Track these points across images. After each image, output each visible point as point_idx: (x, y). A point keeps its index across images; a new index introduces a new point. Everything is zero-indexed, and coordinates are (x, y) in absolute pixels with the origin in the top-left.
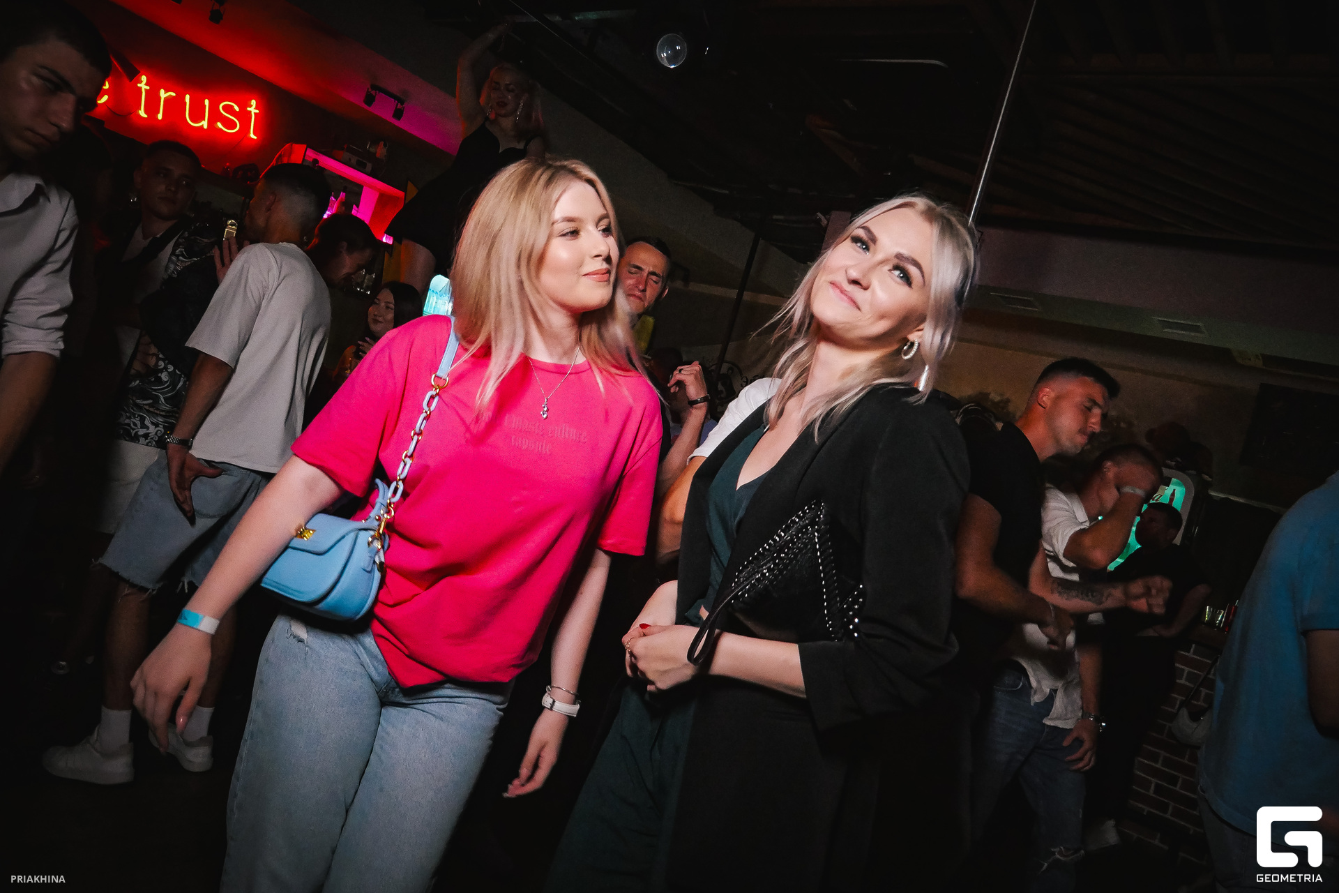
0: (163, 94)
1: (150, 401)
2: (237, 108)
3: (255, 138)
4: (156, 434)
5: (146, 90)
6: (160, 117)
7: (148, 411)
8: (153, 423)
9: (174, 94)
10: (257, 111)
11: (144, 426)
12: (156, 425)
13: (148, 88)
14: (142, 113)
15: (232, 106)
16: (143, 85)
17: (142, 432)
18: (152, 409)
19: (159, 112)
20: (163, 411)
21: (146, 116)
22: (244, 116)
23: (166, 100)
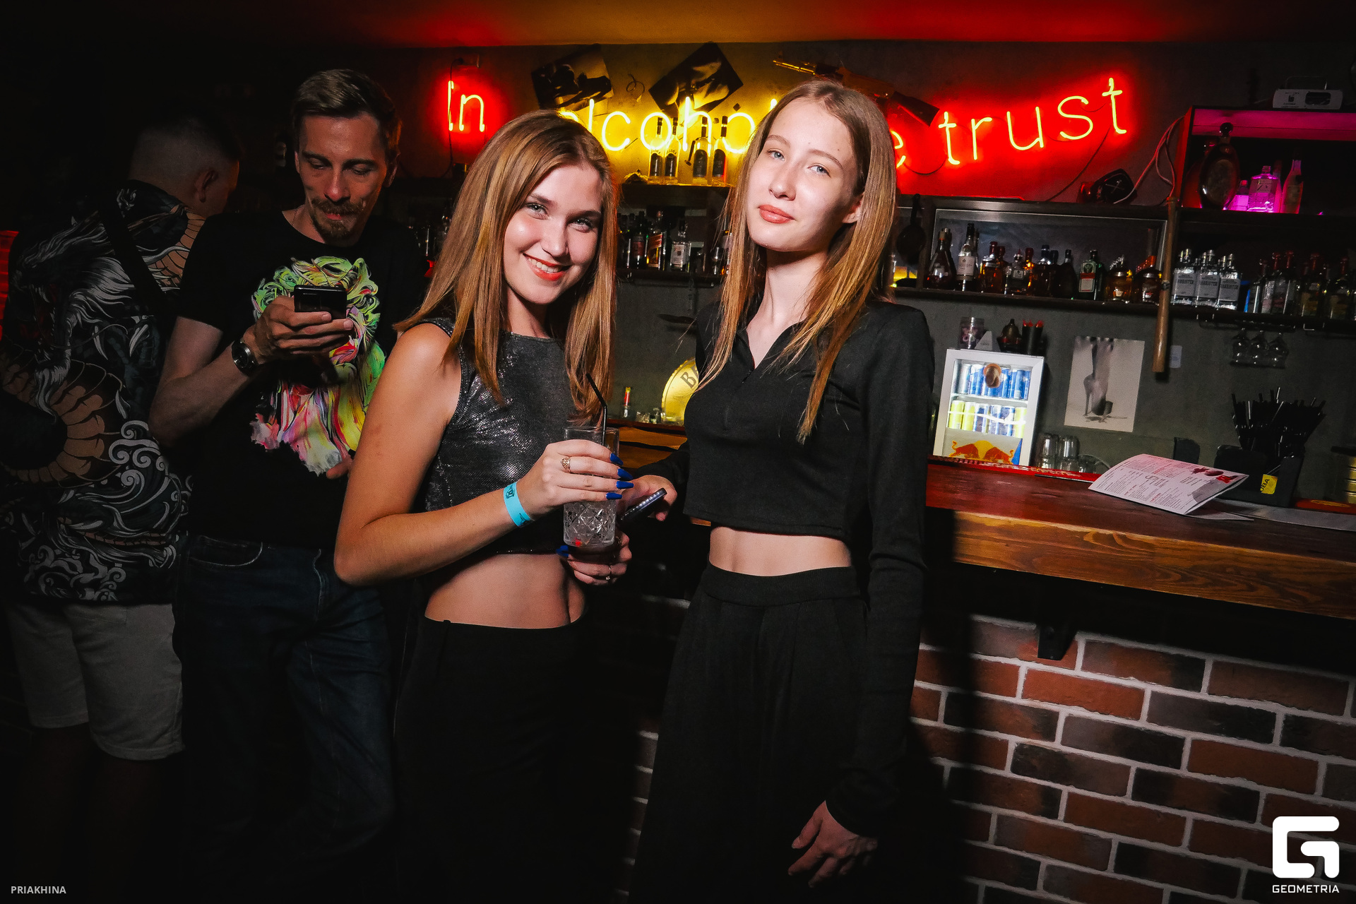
0: (976, 124)
1: (98, 524)
2: (1085, 101)
3: (1124, 132)
4: (111, 579)
5: (951, 128)
6: (973, 155)
7: (93, 541)
8: (103, 562)
9: (992, 119)
10: (1120, 92)
11: (88, 568)
12: (110, 565)
13: (953, 125)
15: (1080, 100)
16: (950, 125)
17: (89, 577)
18: (99, 538)
20: (120, 539)
21: (954, 162)
22: (1099, 109)
23: (979, 130)
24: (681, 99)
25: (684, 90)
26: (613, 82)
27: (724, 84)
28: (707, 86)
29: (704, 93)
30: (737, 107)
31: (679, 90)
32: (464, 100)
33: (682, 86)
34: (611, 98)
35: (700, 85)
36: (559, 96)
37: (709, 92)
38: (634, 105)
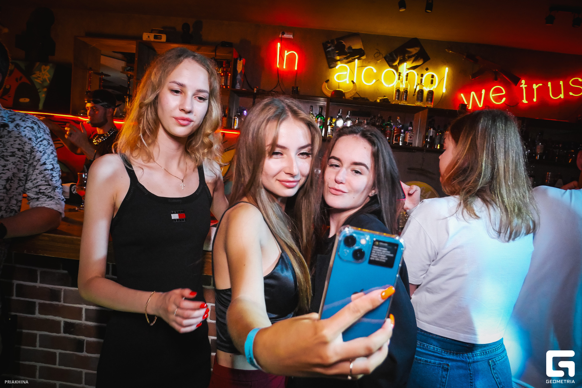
0: (535, 87)
2: (580, 80)
5: (525, 88)
6: (535, 100)
9: (541, 85)
13: (526, 86)
14: (525, 101)
15: (578, 80)
16: (524, 86)
19: (534, 98)
21: (527, 102)
23: (537, 89)
24: (399, 64)
25: (402, 59)
26: (365, 52)
27: (421, 58)
28: (413, 58)
29: (411, 62)
30: (427, 69)
31: (400, 58)
32: (286, 53)
33: (401, 57)
34: (364, 59)
35: (410, 57)
36: (337, 56)
37: (414, 61)
38: (376, 63)
